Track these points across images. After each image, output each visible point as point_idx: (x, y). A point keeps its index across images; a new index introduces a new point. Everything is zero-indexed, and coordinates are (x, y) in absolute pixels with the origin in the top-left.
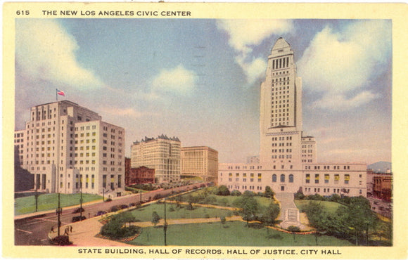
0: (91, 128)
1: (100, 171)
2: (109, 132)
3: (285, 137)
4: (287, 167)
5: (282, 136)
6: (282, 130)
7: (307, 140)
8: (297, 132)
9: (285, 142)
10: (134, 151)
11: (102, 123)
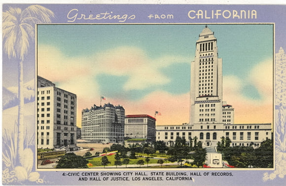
0: (46, 92)
1: (54, 130)
2: (62, 97)
3: (210, 104)
4: (211, 127)
5: (207, 104)
6: (207, 99)
7: (226, 108)
8: (219, 101)
9: (210, 108)
10: (84, 117)
11: (55, 89)
